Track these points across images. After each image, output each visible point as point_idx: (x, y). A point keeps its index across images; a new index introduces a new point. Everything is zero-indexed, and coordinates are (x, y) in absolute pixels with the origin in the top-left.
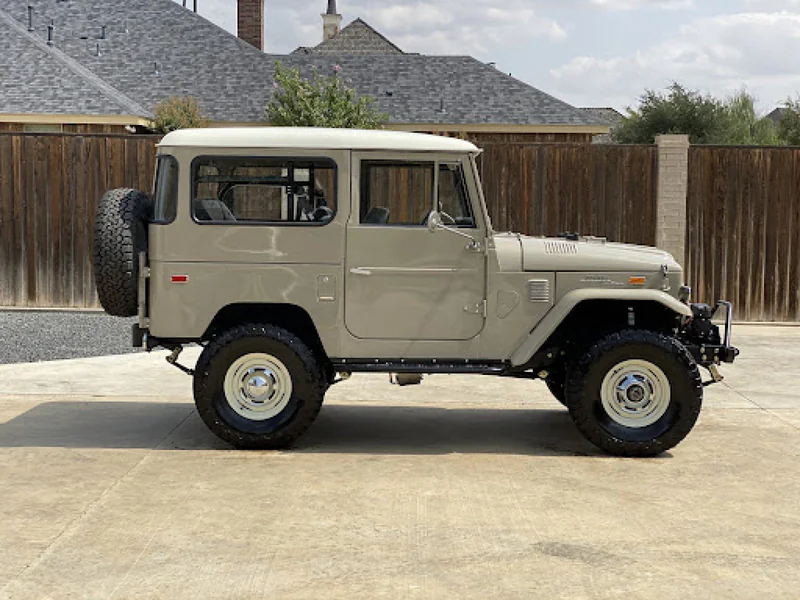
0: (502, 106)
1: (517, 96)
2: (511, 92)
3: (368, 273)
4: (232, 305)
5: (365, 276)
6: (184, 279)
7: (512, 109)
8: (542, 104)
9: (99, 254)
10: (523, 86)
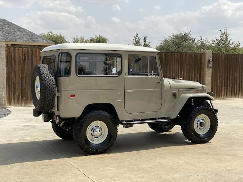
0: (20, 36)
1: (24, 33)
2: (22, 32)
3: (132, 92)
4: (90, 104)
5: (131, 92)
6: (74, 96)
7: (23, 37)
8: (32, 36)
9: (45, 89)
10: (25, 30)
